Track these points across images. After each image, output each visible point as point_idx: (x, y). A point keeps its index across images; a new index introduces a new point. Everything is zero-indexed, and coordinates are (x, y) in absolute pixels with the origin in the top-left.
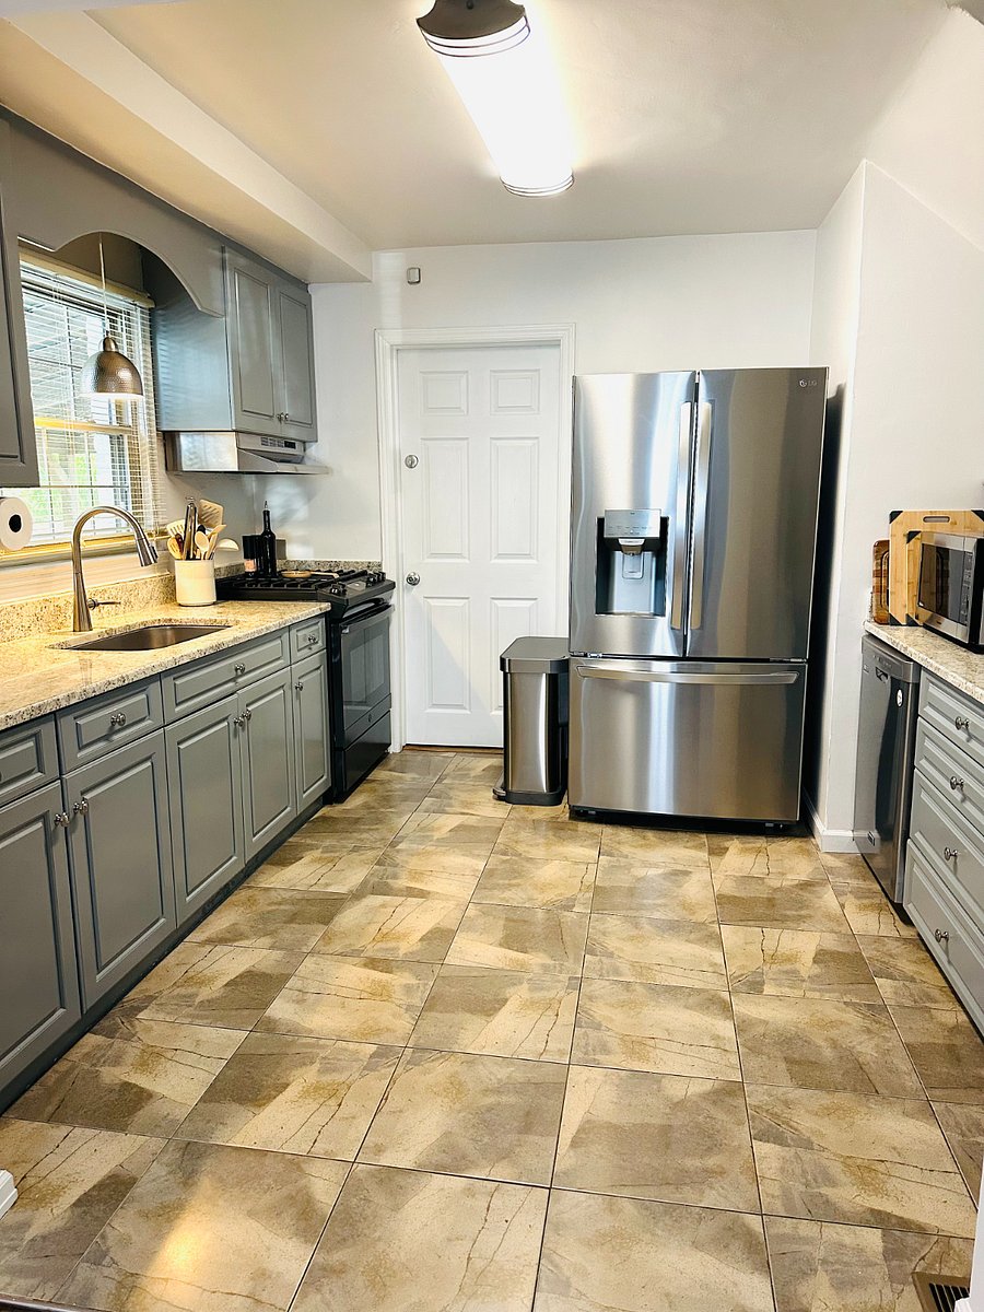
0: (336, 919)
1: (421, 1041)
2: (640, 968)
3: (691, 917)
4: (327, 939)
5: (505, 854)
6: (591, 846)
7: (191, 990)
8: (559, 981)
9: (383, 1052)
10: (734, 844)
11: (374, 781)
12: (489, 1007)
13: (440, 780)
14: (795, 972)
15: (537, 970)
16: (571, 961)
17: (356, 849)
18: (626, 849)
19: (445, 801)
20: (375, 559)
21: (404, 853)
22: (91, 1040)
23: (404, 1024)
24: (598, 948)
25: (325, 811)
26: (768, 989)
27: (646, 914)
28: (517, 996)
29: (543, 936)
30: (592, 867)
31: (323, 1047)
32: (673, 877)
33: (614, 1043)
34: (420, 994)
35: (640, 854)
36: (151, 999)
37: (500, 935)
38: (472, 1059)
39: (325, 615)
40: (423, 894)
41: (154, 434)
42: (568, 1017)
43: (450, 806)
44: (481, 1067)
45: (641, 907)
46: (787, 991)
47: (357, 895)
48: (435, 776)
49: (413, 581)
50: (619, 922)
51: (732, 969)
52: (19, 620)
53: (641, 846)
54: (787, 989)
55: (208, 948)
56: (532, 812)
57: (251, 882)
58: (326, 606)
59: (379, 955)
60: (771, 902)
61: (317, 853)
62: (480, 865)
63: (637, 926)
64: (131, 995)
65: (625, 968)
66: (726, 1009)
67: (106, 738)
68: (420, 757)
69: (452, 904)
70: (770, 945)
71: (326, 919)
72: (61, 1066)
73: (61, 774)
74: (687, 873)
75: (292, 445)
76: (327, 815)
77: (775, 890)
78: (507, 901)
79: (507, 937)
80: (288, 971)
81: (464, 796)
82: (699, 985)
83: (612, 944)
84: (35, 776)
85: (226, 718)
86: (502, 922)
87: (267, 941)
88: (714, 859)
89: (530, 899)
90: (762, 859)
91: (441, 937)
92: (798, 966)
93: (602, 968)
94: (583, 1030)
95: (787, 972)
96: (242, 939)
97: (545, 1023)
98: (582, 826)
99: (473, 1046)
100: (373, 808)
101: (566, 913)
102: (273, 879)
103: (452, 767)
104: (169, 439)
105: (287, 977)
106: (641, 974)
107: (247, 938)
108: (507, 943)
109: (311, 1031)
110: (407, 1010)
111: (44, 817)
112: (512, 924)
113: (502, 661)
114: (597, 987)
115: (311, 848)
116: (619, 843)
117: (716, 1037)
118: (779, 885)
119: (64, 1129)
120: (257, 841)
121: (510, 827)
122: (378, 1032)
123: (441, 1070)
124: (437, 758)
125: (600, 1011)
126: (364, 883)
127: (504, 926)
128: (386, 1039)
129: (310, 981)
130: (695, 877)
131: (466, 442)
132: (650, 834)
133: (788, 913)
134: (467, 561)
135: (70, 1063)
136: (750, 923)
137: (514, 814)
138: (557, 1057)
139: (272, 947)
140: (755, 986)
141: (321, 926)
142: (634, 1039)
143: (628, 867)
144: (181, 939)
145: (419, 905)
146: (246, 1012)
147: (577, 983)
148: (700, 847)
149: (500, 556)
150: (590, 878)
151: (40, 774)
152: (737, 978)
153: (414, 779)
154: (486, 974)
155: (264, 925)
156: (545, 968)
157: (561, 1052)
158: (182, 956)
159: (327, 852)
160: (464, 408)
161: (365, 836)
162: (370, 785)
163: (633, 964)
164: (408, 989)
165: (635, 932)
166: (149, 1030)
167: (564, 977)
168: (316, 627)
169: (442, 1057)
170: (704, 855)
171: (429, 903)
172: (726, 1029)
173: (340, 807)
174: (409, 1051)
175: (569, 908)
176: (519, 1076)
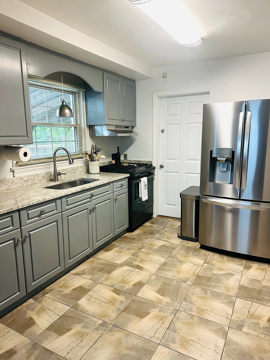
0: (112, 273)
1: (116, 323)
2: (201, 311)
3: (227, 293)
4: (106, 279)
5: (173, 258)
6: (203, 259)
7: (63, 290)
8: (170, 310)
9: (104, 324)
10: (255, 266)
11: (144, 226)
12: (142, 315)
13: (164, 228)
14: (258, 324)
15: (164, 303)
16: (177, 302)
17: (129, 249)
18: (214, 262)
19: (162, 236)
20: (150, 160)
21: (142, 253)
22: (31, 301)
23: (114, 315)
24: (189, 299)
25: (127, 234)
26: (245, 329)
27: (211, 289)
28: (154, 312)
29: (172, 291)
30: (200, 267)
31: (87, 318)
32: (227, 276)
33: (178, 339)
34: (124, 305)
35: (219, 265)
36: (52, 290)
37: (158, 288)
38: (129, 334)
39: (128, 177)
40: (141, 268)
41: (86, 126)
42: (166, 325)
43: (163, 238)
44: (130, 338)
45: (210, 286)
46: (252, 332)
47: (122, 265)
48: (163, 227)
49: (162, 167)
50: (200, 290)
51: (234, 318)
52: (38, 178)
53: (220, 262)
54: (252, 331)
55: (74, 276)
56: (188, 244)
57: (95, 256)
58: (128, 175)
59: (118, 288)
60: (260, 292)
61: (117, 249)
62: (163, 260)
63: (206, 293)
64: (47, 288)
65: (194, 309)
66: (225, 335)
67: (39, 216)
68: (161, 219)
69: (148, 274)
70: (252, 310)
71: (109, 272)
72: (19, 308)
73: (21, 226)
74: (232, 275)
75: (128, 128)
76: (127, 236)
77: (264, 287)
78: (166, 276)
79: (160, 289)
80: (90, 289)
81: (169, 235)
82: (219, 322)
83: (194, 298)
84: (11, 228)
85: (87, 209)
86: (161, 283)
87: (90, 277)
88: (245, 271)
89: (174, 276)
90: (263, 273)
91: (139, 285)
92: (260, 321)
93: (186, 308)
94: (170, 331)
95: (254, 323)
96: (84, 275)
97: (158, 326)
98: (203, 252)
99: (131, 329)
100: (140, 235)
101: (183, 284)
102: (102, 256)
103: (169, 224)
104: (91, 127)
105: (89, 290)
106: (199, 313)
107: (86, 274)
108: (159, 292)
109: (87, 311)
110: (117, 310)
111: (14, 239)
112: (163, 285)
113: (181, 194)
114: (182, 315)
115: (117, 246)
116: (213, 260)
117: (216, 346)
118: (266, 285)
119: (10, 329)
120: (97, 244)
121: (178, 248)
122: (105, 316)
123: (118, 335)
124: (166, 220)
125: (178, 325)
126: (126, 261)
127: (161, 285)
128: (107, 320)
129: (95, 293)
130: (235, 277)
131: (179, 125)
132: (225, 258)
133: (265, 297)
134: (178, 161)
135: (22, 307)
136: (248, 299)
137: (182, 244)
138: (156, 340)
139: (90, 279)
140: (240, 327)
141: (107, 274)
142: (186, 339)
143: (212, 269)
144: (68, 272)
145: (138, 272)
146: (73, 300)
147: (176, 311)
148: (241, 265)
149: (189, 160)
150: (197, 272)
151: (12, 227)
152: (234, 322)
153: (156, 227)
154: (147, 302)
155: (92, 272)
156: (167, 303)
157: (158, 338)
158: (66, 277)
159: (121, 249)
160: (179, 114)
161: (134, 244)
162: (143, 227)
163: (198, 308)
164: (121, 302)
165: (204, 295)
166: (46, 301)
167: (172, 309)
168: (124, 181)
169: (120, 331)
170: (242, 268)
171: (141, 272)
172: (221, 342)
173: (131, 234)
174: (111, 325)
175: (185, 282)
176: (140, 345)
